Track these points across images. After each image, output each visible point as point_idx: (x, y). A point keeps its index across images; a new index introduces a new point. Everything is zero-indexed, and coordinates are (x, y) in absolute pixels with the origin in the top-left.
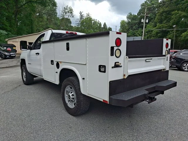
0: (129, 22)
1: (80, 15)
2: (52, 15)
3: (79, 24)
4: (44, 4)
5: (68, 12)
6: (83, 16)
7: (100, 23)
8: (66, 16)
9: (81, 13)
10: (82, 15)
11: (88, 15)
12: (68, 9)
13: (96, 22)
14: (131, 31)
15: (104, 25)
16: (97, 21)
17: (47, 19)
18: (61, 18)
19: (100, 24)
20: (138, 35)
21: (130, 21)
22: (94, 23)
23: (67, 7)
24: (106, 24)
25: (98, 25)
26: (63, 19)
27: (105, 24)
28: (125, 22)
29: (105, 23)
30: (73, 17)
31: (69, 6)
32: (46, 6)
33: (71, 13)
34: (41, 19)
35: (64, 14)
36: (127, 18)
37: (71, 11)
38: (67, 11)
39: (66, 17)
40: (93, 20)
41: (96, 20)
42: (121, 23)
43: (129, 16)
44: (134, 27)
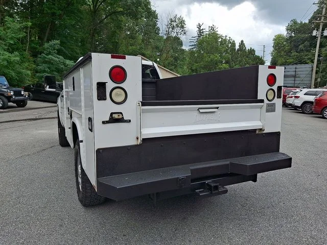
0: (291, 37)
1: (197, 29)
2: (151, 33)
3: (195, 45)
4: (135, 16)
5: (177, 26)
6: (204, 31)
7: (234, 41)
8: (173, 32)
9: (199, 26)
10: (201, 29)
11: (212, 28)
12: (177, 20)
13: (225, 40)
14: (294, 53)
15: (240, 46)
16: (228, 38)
17: (143, 41)
18: (165, 37)
19: (233, 44)
20: (308, 61)
21: (293, 35)
22: (221, 42)
23: (175, 17)
24: (244, 42)
25: (230, 45)
26: (169, 38)
27: (242, 43)
28: (283, 38)
29: (242, 41)
30: (185, 33)
31: (178, 16)
32: (137, 19)
33: (182, 27)
34: (132, 41)
35: (171, 29)
36: (287, 30)
37: (182, 24)
38: (175, 24)
39: (174, 35)
40: (219, 37)
41: (226, 36)
42: (274, 40)
43: (291, 26)
44: (301, 46)
